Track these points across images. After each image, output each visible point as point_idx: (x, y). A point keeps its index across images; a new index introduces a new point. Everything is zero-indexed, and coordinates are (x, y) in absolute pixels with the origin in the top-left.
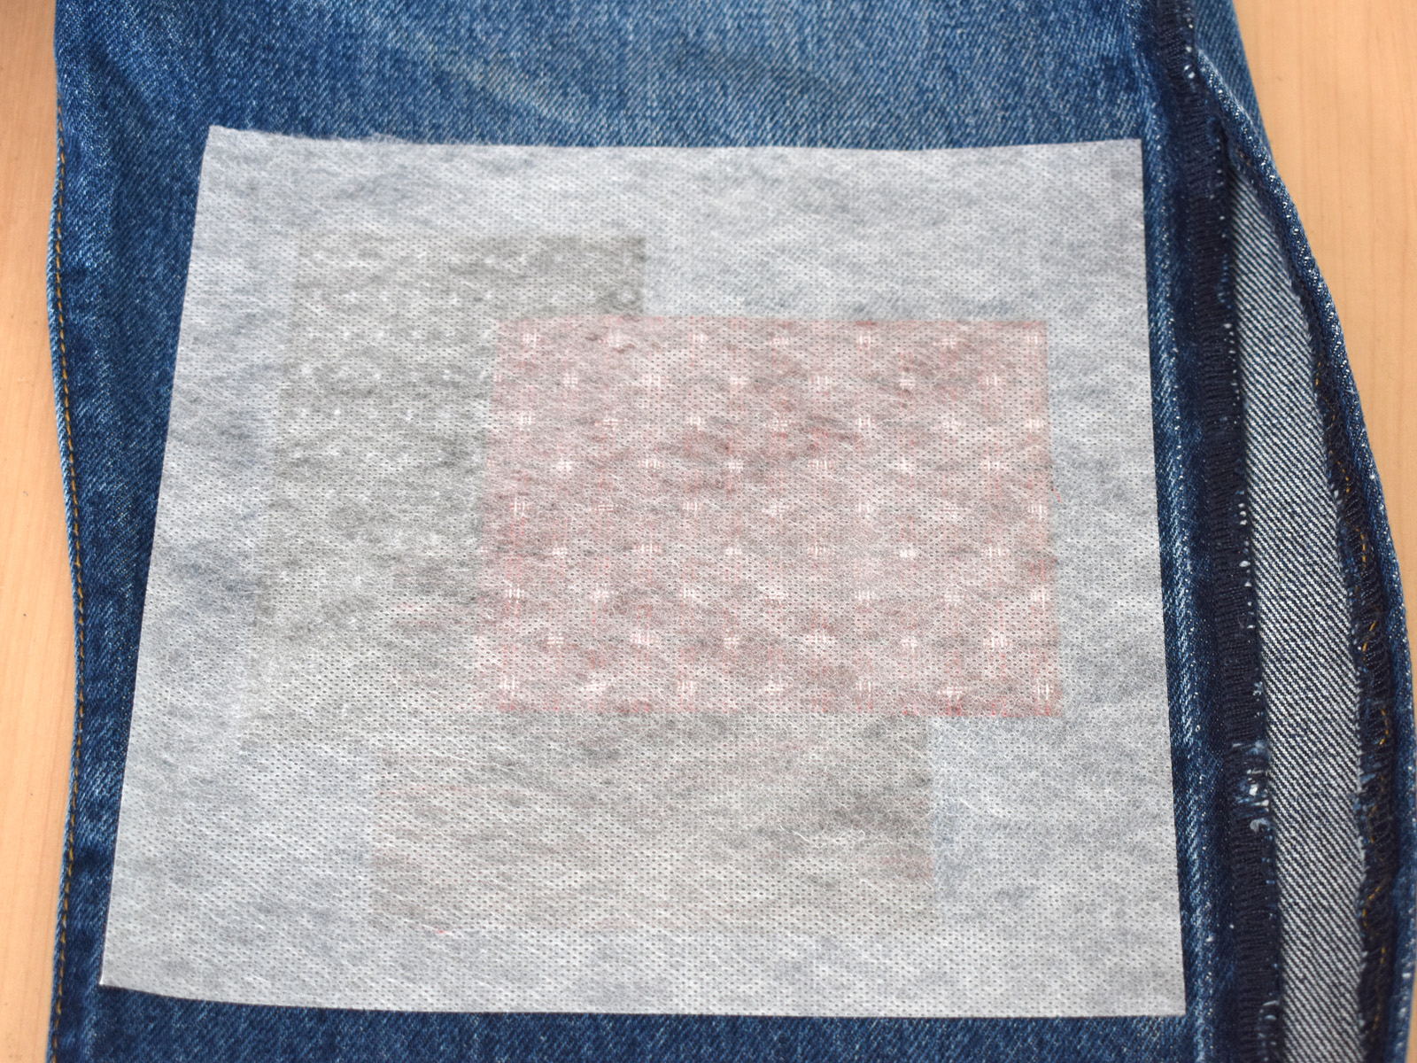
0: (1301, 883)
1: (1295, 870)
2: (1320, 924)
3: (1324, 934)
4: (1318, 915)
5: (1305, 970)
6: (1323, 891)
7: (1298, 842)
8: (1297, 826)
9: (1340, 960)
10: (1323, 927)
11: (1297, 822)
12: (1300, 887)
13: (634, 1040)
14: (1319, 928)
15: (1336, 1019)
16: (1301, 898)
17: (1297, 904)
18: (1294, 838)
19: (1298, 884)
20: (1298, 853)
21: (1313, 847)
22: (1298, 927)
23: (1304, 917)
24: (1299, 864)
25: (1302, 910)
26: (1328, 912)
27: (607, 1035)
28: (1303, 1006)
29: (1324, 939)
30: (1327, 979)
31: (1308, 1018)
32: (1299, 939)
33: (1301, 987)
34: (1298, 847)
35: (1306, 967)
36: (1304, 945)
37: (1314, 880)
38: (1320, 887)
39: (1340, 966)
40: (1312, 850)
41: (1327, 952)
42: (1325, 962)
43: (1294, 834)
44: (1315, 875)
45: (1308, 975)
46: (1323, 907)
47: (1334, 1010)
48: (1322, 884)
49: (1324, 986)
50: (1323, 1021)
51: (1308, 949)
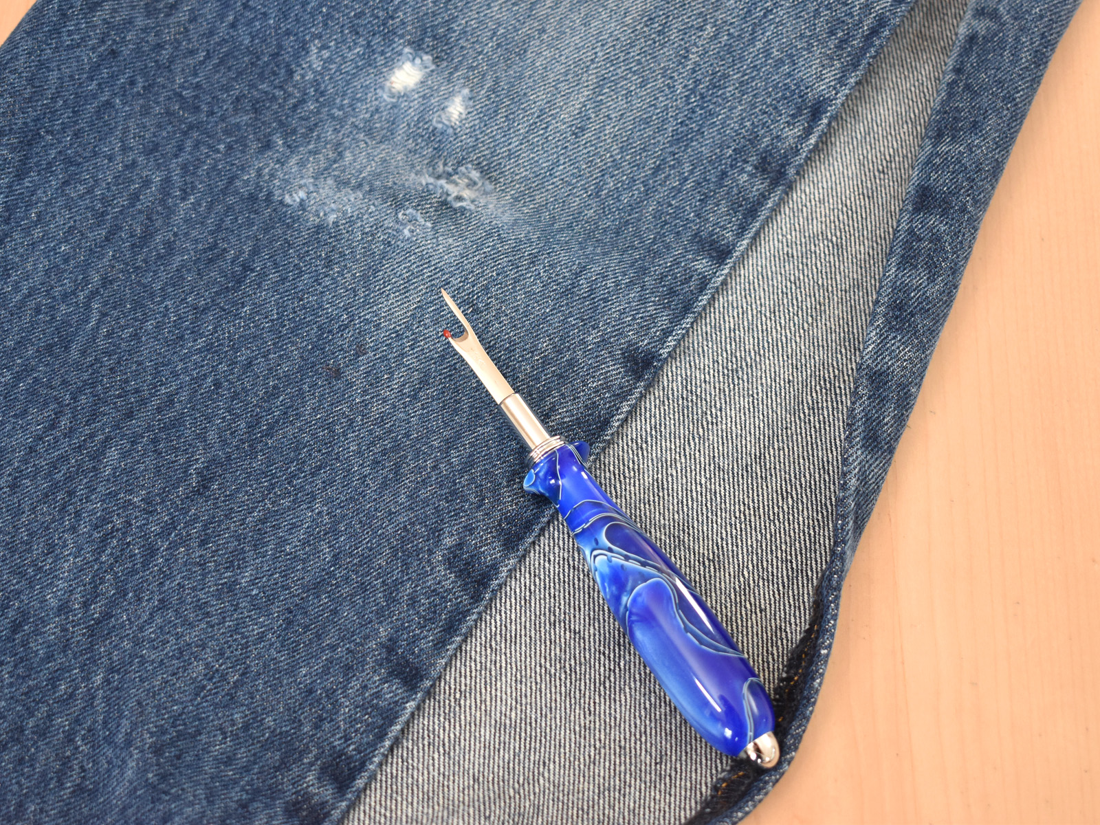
0: (803, 552)
1: (805, 540)
2: (798, 585)
3: (796, 592)
4: (800, 578)
5: (768, 606)
6: (814, 566)
7: (819, 525)
8: (825, 513)
9: (795, 616)
10: (798, 588)
11: (827, 511)
12: (801, 554)
13: (183, 336)
14: (795, 587)
15: (767, 650)
16: (797, 561)
17: (791, 562)
18: (818, 520)
19: (801, 550)
20: (815, 532)
21: (826, 534)
22: (782, 576)
23: (790, 573)
24: (810, 540)
25: (792, 568)
26: (808, 580)
27: (168, 323)
28: (752, 627)
29: (794, 596)
30: (778, 621)
31: (750, 637)
32: (778, 584)
33: (759, 614)
34: (817, 528)
35: (770, 604)
36: (779, 590)
37: (813, 555)
38: (814, 562)
39: (793, 620)
40: (824, 536)
41: (790, 606)
42: (785, 610)
43: (820, 518)
44: (815, 553)
45: (768, 610)
46: (807, 576)
47: (769, 644)
48: (816, 561)
49: (773, 625)
50: (758, 646)
51: (779, 594)
